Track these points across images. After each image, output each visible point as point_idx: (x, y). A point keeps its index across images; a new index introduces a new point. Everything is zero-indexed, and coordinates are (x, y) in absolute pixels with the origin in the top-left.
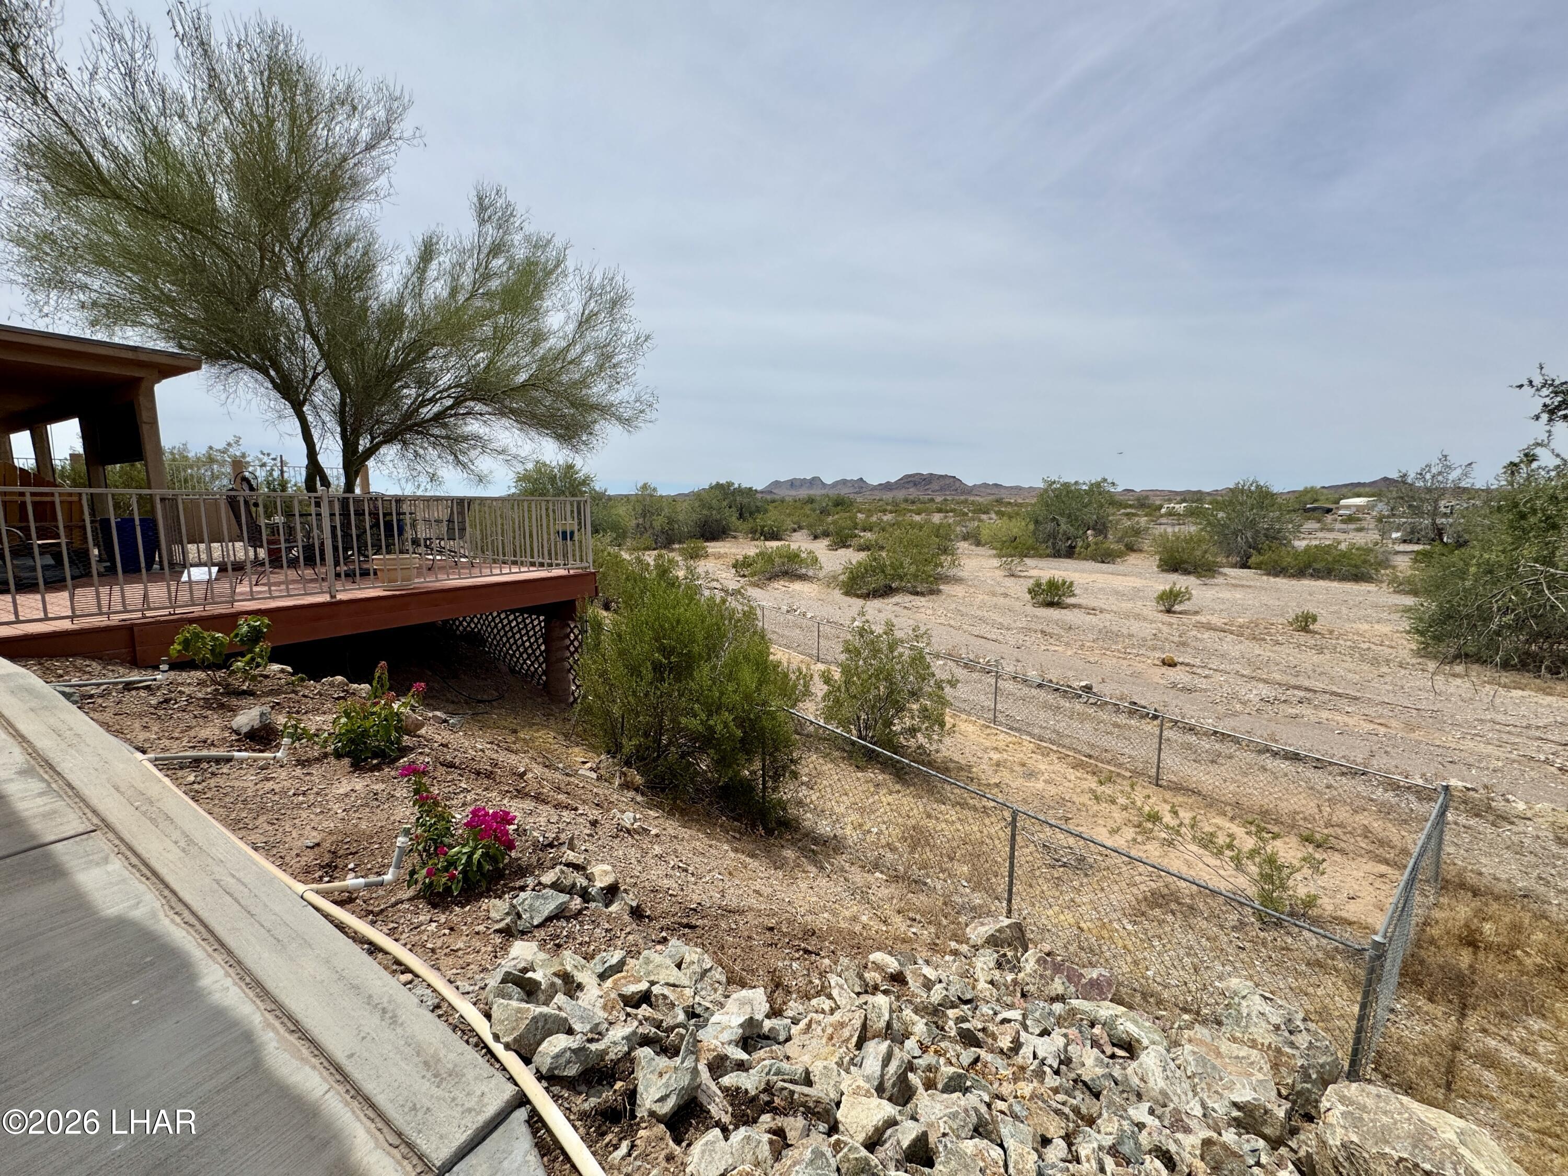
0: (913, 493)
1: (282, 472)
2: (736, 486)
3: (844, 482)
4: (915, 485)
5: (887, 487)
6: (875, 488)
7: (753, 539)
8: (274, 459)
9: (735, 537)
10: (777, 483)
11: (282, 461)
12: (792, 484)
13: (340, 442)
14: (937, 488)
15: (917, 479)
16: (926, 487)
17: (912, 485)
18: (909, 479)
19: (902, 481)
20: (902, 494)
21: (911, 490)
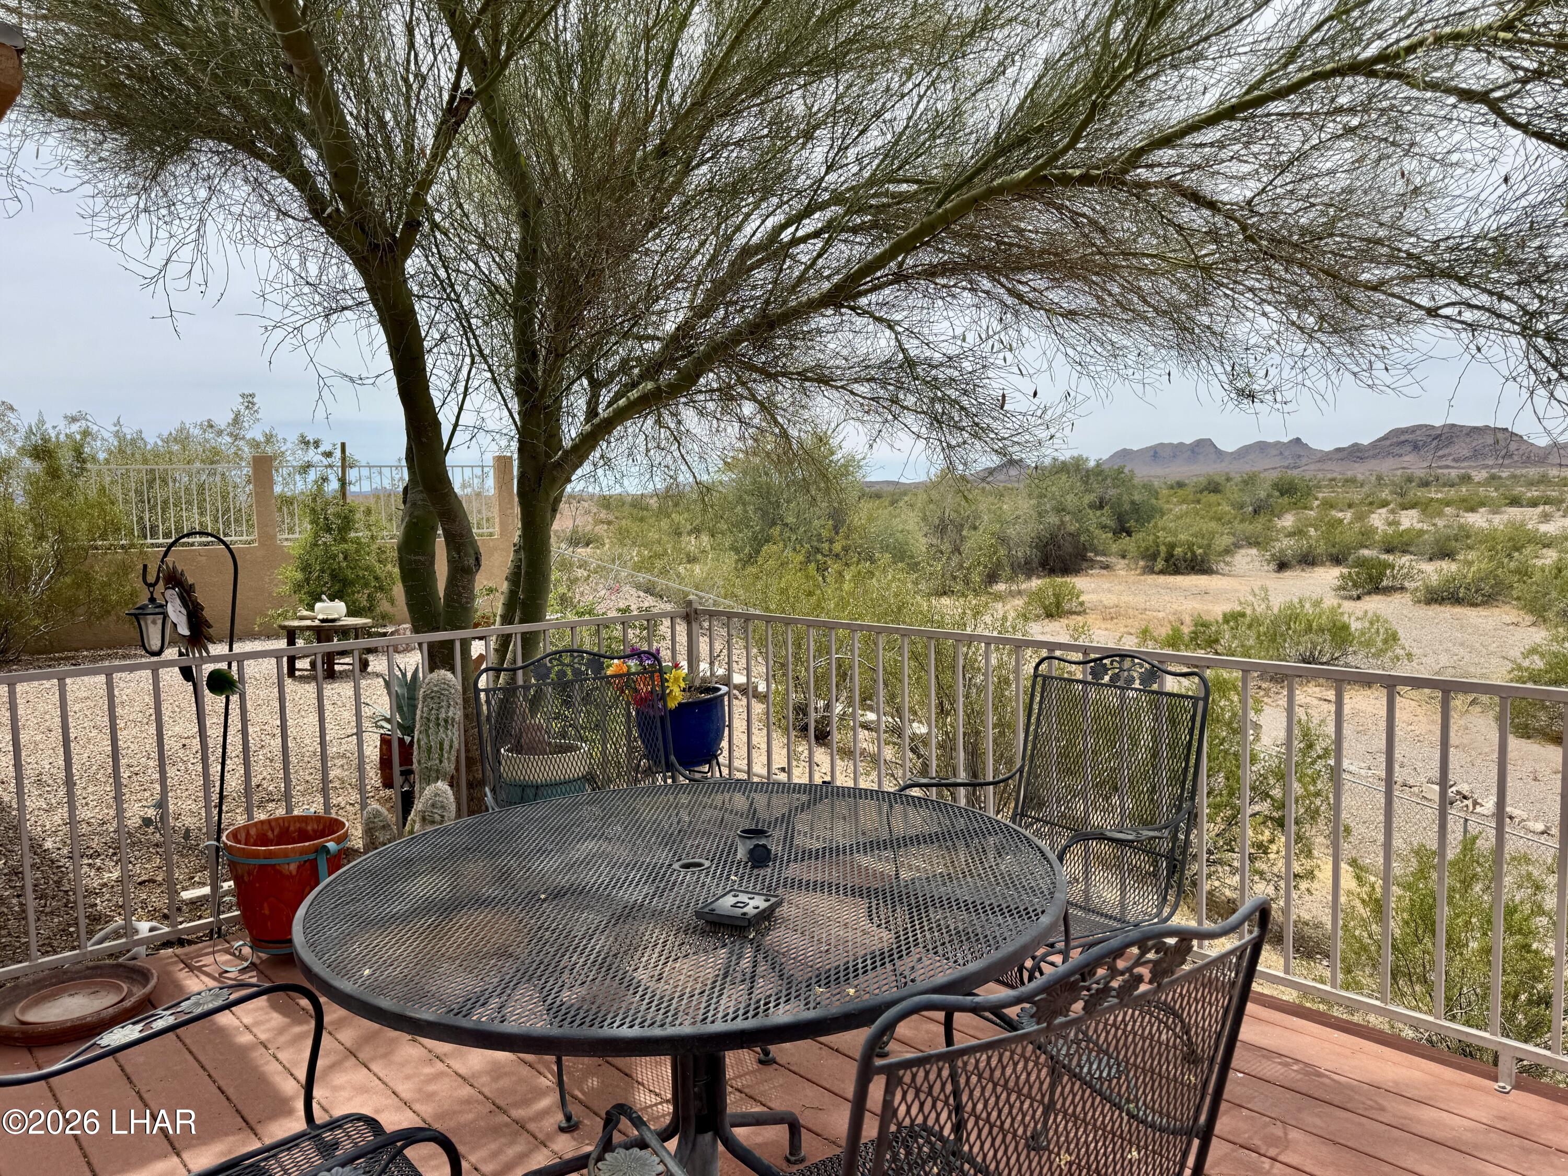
0: (1417, 466)
1: (343, 482)
2: (1092, 464)
3: (1262, 447)
4: (1416, 447)
5: (1355, 453)
6: (1326, 457)
7: (1150, 570)
8: (328, 454)
9: (1106, 567)
10: (1125, 454)
11: (344, 459)
12: (1156, 453)
13: (514, 405)
14: (1466, 453)
15: (1419, 436)
16: (1440, 453)
17: (1409, 449)
18: (1403, 438)
19: (1388, 442)
20: (1387, 466)
21: (1407, 458)
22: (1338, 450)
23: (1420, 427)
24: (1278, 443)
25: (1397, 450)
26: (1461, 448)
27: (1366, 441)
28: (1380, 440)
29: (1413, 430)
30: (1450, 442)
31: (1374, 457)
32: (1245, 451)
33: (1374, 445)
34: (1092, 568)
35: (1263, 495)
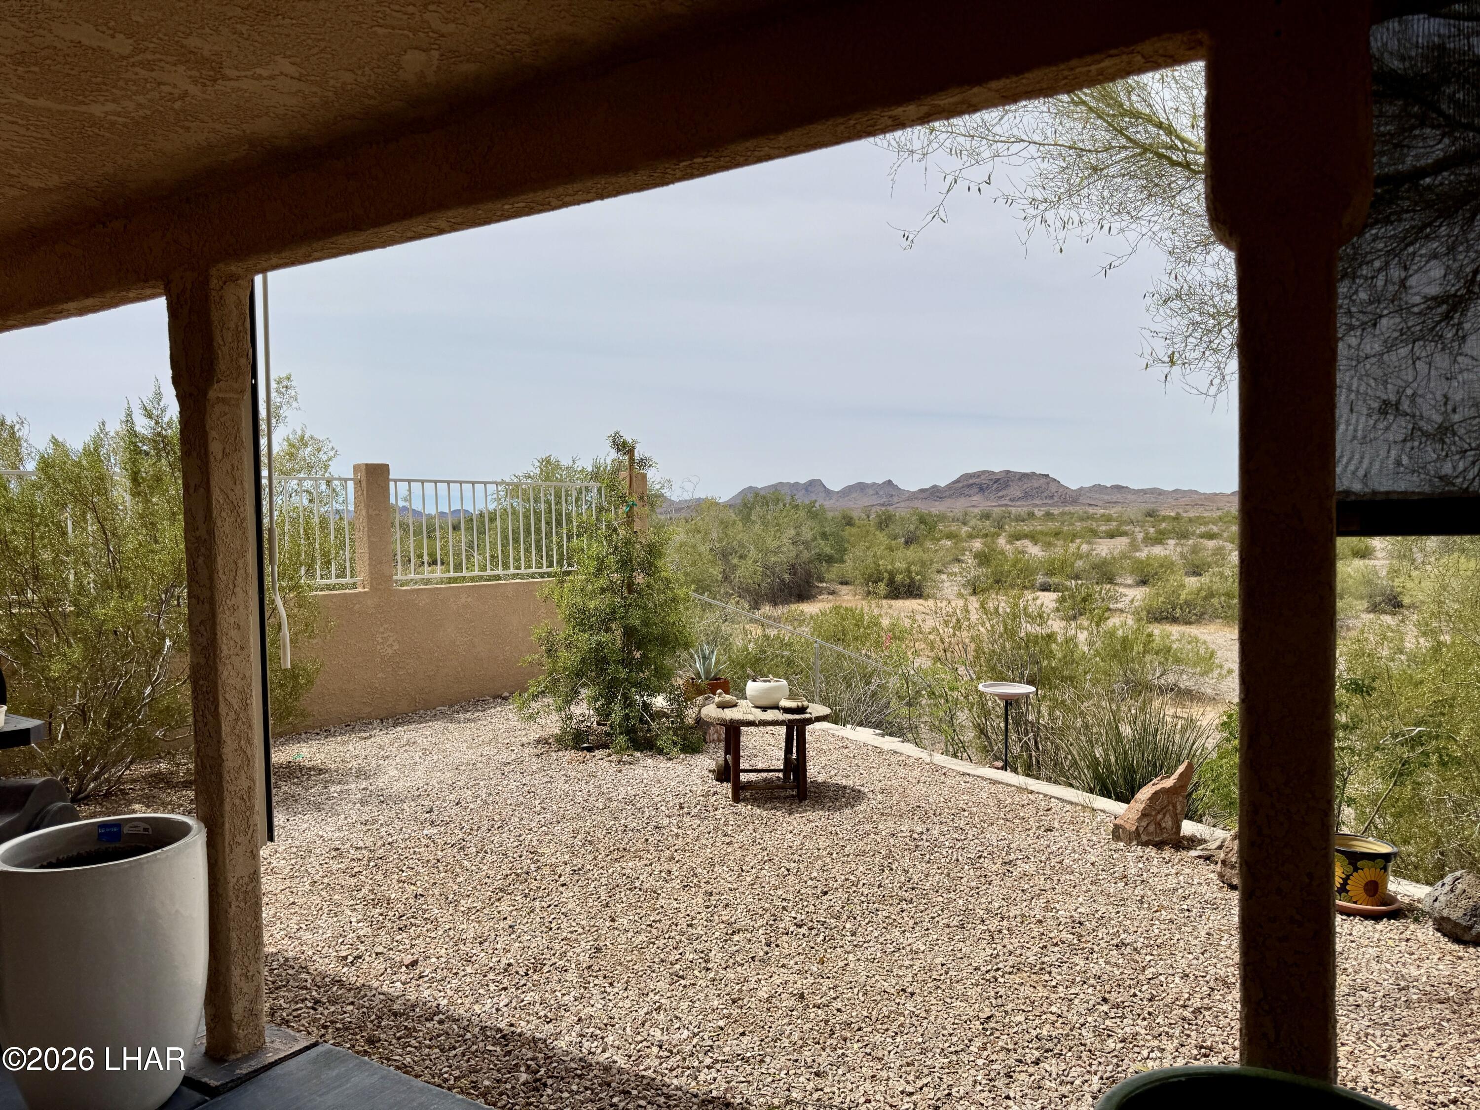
0: (979, 503)
3: (861, 487)
4: (982, 489)
5: (934, 493)
6: (912, 496)
14: (1019, 494)
15: (983, 480)
16: (1000, 494)
17: (977, 490)
18: (971, 481)
19: (961, 485)
20: (959, 506)
21: (975, 498)
22: (922, 491)
23: (984, 472)
24: (874, 484)
25: (966, 491)
26: (1015, 491)
27: (943, 484)
28: (954, 483)
29: (978, 475)
30: (1006, 486)
31: (950, 496)
32: (848, 491)
33: (949, 487)
34: (821, 593)
35: (912, 528)
